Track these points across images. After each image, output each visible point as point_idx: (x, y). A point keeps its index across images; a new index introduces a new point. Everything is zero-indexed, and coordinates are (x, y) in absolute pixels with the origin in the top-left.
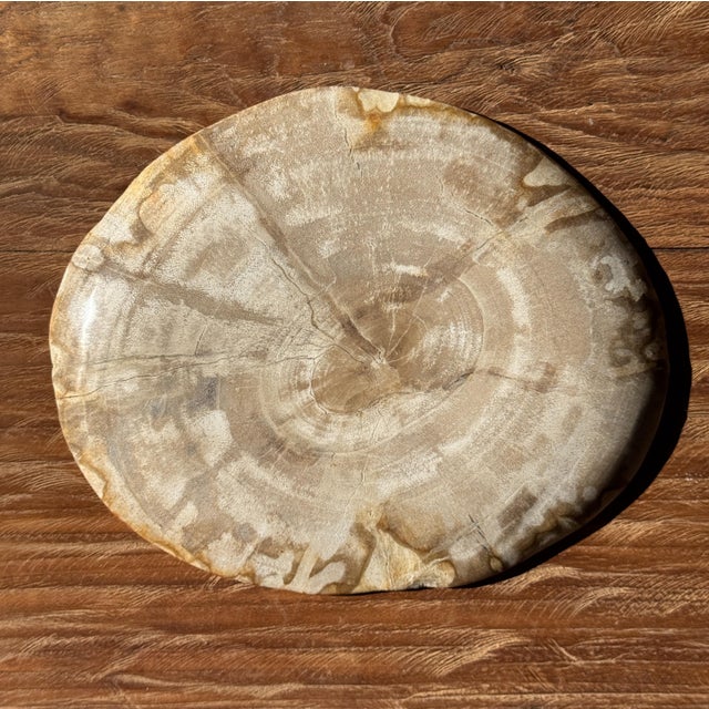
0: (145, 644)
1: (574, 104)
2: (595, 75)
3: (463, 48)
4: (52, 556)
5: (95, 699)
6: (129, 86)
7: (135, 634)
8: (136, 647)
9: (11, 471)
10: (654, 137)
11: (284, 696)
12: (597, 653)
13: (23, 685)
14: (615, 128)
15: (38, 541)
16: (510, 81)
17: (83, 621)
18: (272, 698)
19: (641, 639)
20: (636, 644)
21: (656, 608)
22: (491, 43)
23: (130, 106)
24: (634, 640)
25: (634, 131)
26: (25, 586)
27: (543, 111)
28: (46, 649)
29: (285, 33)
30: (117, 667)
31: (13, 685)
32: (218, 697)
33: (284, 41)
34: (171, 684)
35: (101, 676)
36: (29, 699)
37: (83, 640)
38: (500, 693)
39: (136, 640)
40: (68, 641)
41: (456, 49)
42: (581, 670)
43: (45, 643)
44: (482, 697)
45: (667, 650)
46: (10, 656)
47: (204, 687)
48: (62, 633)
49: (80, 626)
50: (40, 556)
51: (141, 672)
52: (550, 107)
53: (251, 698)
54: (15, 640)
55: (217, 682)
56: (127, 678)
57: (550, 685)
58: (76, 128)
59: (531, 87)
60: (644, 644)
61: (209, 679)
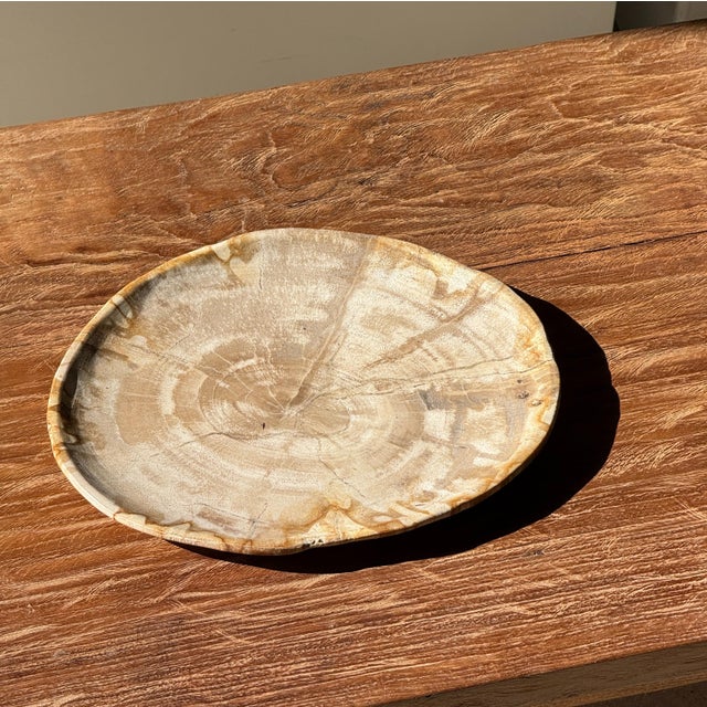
0: (194, 571)
1: (424, 194)
2: (435, 177)
3: (329, 178)
4: (97, 528)
5: (162, 614)
6: (77, 239)
7: (183, 566)
8: (187, 574)
9: (46, 481)
10: (493, 201)
11: (323, 583)
12: (573, 508)
13: (96, 615)
14: (461, 201)
15: (83, 520)
16: (372, 189)
17: (136, 565)
18: (313, 586)
19: (606, 493)
20: (604, 497)
21: (611, 471)
22: (349, 171)
23: (82, 249)
24: (601, 495)
25: (476, 200)
26: (80, 551)
27: (402, 201)
28: (110, 588)
29: (189, 191)
30: (174, 589)
31: (88, 617)
32: (268, 594)
33: (190, 195)
34: (224, 592)
35: (162, 598)
36: (104, 623)
37: (139, 577)
38: (504, 549)
39: (185, 570)
40: (126, 580)
41: (324, 179)
42: (566, 521)
43: (108, 585)
44: (490, 554)
45: (630, 496)
46: (80, 598)
47: (253, 590)
48: (119, 576)
49: (135, 568)
50: (87, 530)
51: (197, 589)
52: (407, 198)
53: (295, 590)
54: (82, 587)
55: (264, 583)
56: (185, 596)
57: (544, 535)
58: (43, 269)
59: (389, 190)
60: (609, 495)
61: (255, 583)
